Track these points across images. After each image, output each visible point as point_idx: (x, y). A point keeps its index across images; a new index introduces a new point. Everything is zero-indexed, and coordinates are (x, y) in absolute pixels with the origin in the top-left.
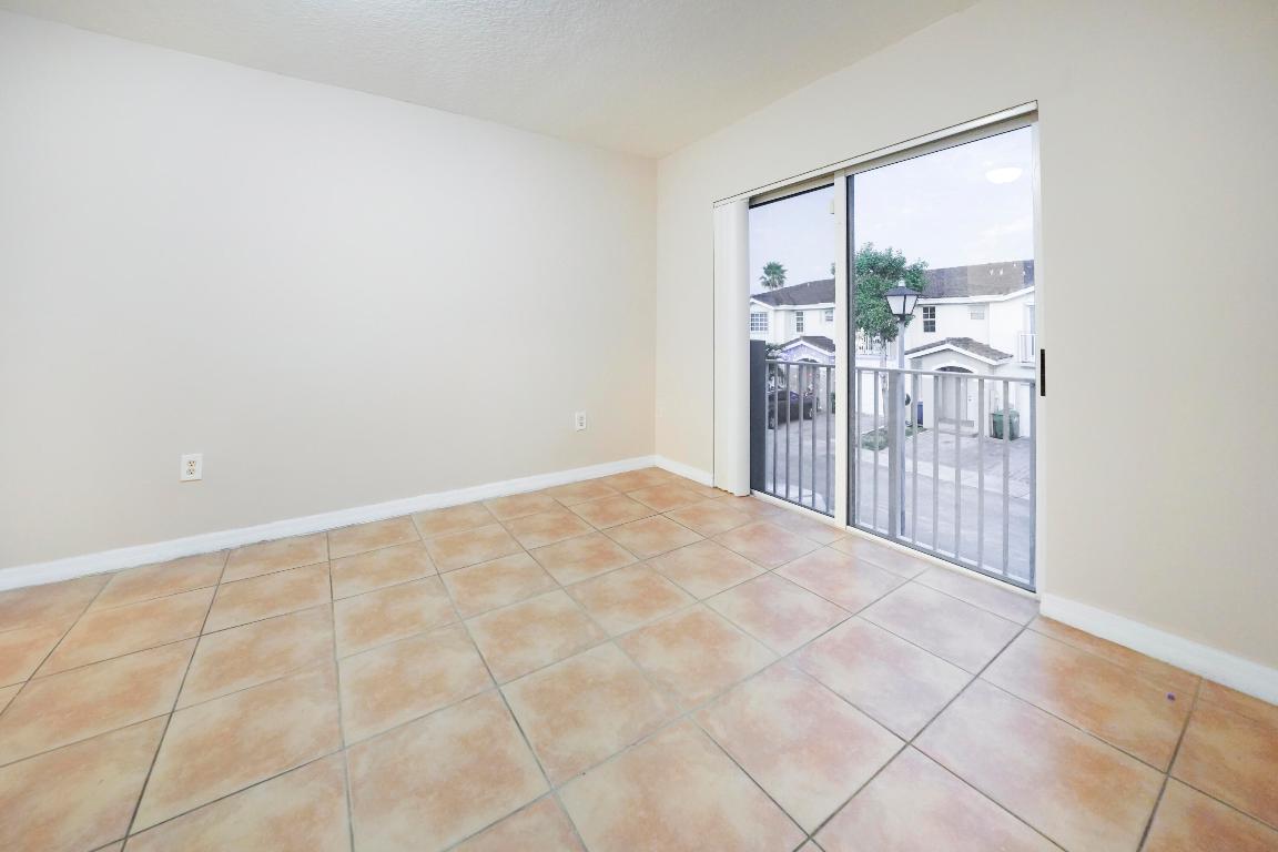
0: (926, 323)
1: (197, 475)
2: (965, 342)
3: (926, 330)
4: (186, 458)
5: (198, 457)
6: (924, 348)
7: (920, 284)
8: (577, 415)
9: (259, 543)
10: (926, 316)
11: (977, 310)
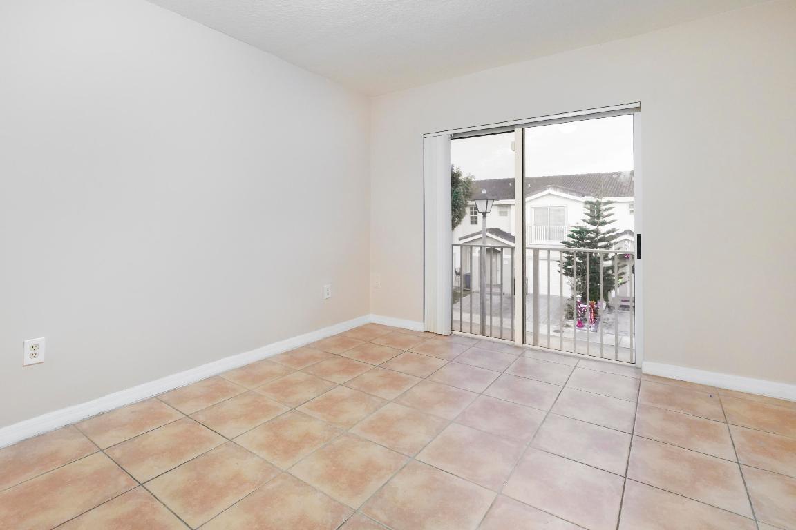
0: (472, 218)
1: (40, 359)
2: (497, 232)
3: (472, 223)
4: (29, 342)
5: (40, 340)
6: (471, 236)
7: (470, 191)
8: (325, 287)
9: (97, 416)
10: (472, 213)
11: (504, 210)
